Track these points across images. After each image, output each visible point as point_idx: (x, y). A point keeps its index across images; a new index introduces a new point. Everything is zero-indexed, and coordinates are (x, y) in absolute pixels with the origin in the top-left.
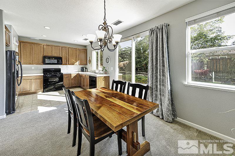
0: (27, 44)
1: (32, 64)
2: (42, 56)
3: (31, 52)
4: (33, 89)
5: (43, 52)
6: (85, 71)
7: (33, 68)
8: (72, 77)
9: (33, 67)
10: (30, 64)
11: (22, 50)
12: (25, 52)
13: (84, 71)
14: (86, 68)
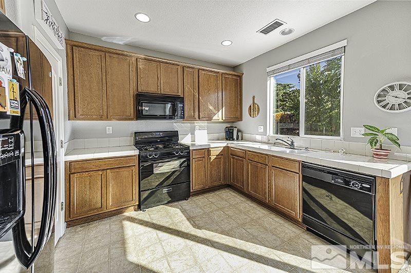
0: (92, 53)
1: (107, 118)
2: (132, 94)
3: (104, 80)
4: (110, 203)
5: (135, 79)
6: (237, 139)
7: (109, 130)
8: (213, 158)
9: (110, 126)
10: (101, 118)
11: (77, 71)
12: (85, 77)
13: (235, 137)
14: (239, 131)
